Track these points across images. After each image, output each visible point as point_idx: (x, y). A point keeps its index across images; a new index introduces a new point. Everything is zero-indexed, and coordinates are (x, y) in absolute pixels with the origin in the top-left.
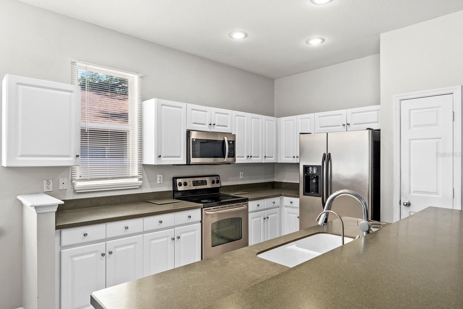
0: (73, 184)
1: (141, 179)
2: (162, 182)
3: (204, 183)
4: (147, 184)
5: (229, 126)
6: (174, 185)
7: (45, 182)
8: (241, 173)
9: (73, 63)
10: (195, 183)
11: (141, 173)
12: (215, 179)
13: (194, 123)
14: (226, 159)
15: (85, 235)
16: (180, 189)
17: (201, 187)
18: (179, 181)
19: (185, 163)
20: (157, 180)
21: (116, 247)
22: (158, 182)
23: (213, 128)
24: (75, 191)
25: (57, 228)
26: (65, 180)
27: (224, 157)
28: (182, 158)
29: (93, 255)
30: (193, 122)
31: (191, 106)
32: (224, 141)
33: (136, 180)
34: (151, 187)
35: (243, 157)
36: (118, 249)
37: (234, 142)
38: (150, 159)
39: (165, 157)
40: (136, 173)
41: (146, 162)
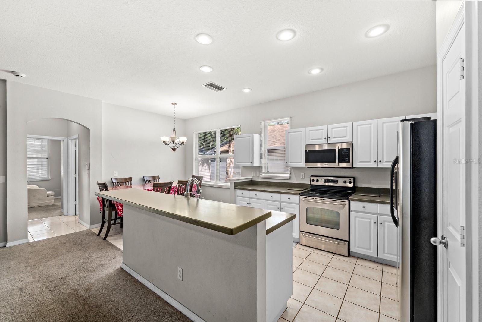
0: (261, 175)
1: (290, 175)
2: (304, 178)
3: (336, 182)
4: (294, 178)
5: (348, 136)
6: (310, 181)
10: (325, 181)
11: (291, 171)
12: (346, 179)
14: (337, 164)
15: (242, 193)
16: (312, 183)
17: (330, 184)
18: (312, 178)
20: (300, 176)
21: (253, 202)
22: (301, 178)
23: (330, 140)
24: (261, 178)
25: (235, 188)
26: (259, 173)
27: (336, 162)
28: (303, 164)
30: (311, 139)
32: (336, 150)
33: (287, 175)
34: (297, 180)
35: (369, 162)
36: (254, 204)
37: (349, 150)
40: (288, 171)
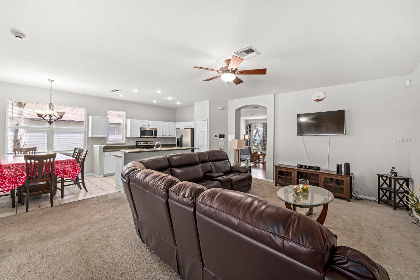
0: (106, 142)
1: (126, 142)
3: (147, 143)
4: (128, 143)
5: (155, 126)
6: (137, 144)
7: (99, 142)
8: (162, 141)
9: (106, 110)
10: (144, 143)
11: (126, 140)
12: (151, 142)
13: (143, 125)
14: (153, 136)
15: (110, 154)
16: (138, 145)
17: (146, 145)
18: (138, 142)
19: (139, 137)
22: (132, 143)
23: (149, 127)
24: (107, 144)
25: (104, 151)
26: (104, 141)
27: (153, 135)
28: (138, 136)
29: (112, 159)
31: (141, 121)
32: (153, 131)
33: (124, 142)
34: (129, 144)
35: (161, 135)
37: (156, 131)
38: (128, 136)
39: (132, 135)
40: (124, 140)
41: (127, 137)
